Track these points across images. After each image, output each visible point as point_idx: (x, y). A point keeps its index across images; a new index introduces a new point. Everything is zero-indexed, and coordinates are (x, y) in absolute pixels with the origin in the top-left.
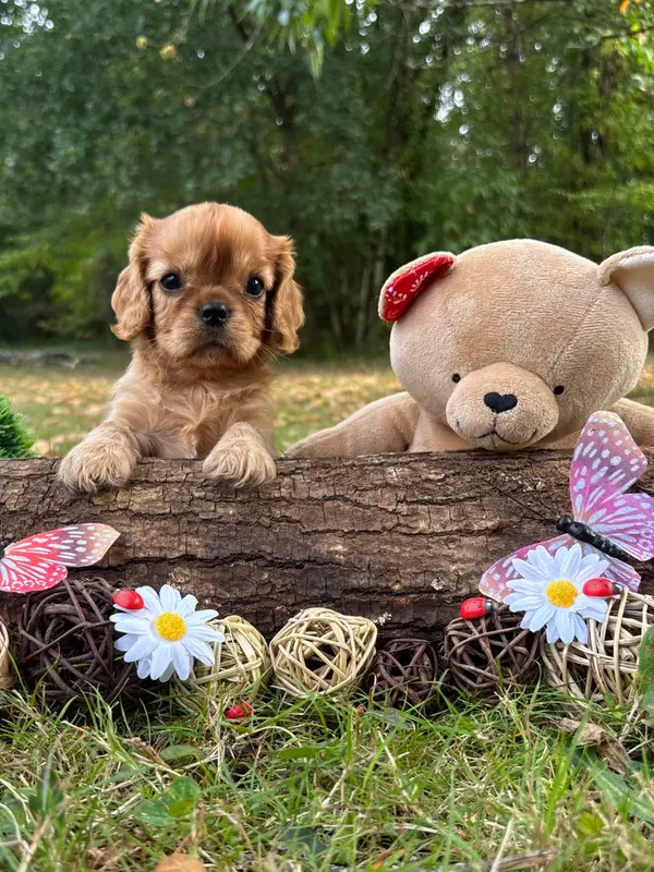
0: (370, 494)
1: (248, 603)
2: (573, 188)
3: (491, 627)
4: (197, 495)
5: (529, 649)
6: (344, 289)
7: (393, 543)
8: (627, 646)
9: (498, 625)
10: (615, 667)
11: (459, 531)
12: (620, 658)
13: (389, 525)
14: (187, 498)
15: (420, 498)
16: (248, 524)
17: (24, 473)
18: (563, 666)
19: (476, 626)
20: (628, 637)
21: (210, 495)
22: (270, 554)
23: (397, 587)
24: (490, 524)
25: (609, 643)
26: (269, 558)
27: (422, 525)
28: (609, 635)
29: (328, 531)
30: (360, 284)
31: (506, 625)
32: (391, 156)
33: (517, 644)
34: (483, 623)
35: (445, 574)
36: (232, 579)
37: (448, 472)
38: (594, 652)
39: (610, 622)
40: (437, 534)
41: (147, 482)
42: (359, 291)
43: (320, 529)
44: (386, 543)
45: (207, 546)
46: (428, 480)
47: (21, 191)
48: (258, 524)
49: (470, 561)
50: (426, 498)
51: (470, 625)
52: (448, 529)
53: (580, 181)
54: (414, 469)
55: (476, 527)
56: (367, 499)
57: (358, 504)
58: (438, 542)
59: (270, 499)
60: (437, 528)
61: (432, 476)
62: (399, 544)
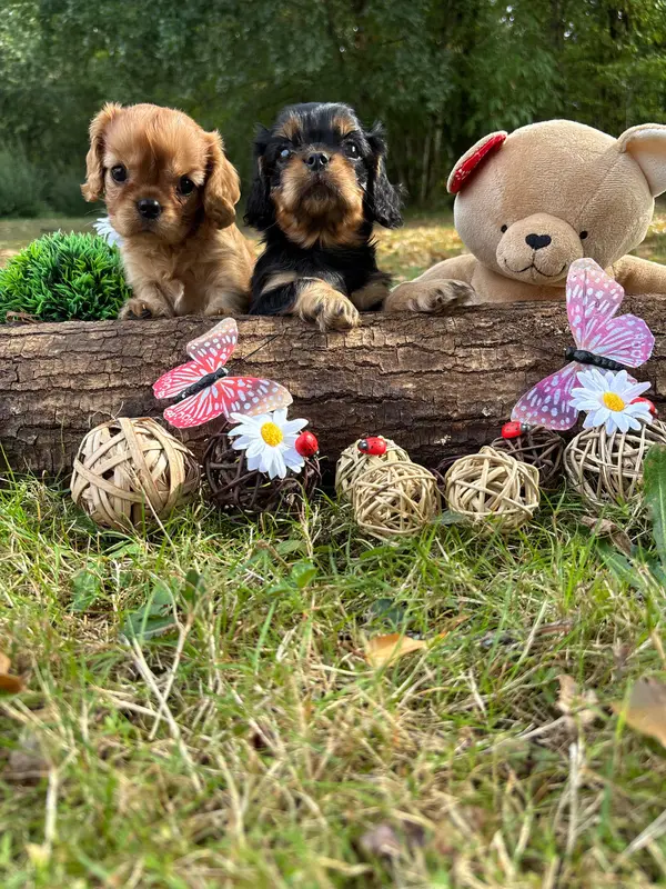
0: (434, 340)
1: (339, 431)
2: (601, 60)
3: (525, 444)
4: (295, 345)
5: (554, 462)
6: (409, 154)
7: (452, 381)
8: (629, 457)
9: (531, 442)
10: (619, 473)
11: (504, 368)
12: (623, 466)
13: (449, 366)
14: (287, 349)
15: (473, 342)
16: (336, 369)
17: (156, 332)
18: (579, 472)
19: (514, 444)
20: (629, 450)
21: (306, 346)
22: (356, 392)
23: (455, 415)
24: (527, 362)
25: (615, 454)
26: (355, 396)
27: (474, 365)
28: (615, 449)
29: (401, 372)
30: (423, 150)
31: (536, 442)
32: (448, 33)
33: (545, 458)
34: (519, 442)
35: (493, 403)
36: (326, 413)
37: (495, 321)
38: (603, 462)
39: (616, 438)
40: (487, 372)
41: (255, 336)
42: (421, 157)
43: (395, 370)
44: (446, 379)
45: (305, 388)
46: (479, 328)
47: (134, 74)
48: (345, 369)
49: (513, 392)
50: (478, 342)
51: (509, 443)
52: (495, 367)
53: (607, 54)
54: (468, 319)
55: (517, 365)
56: (431, 345)
57: (424, 350)
58: (487, 378)
59: (353, 348)
60: (486, 367)
61: (483, 324)
62: (457, 381)
